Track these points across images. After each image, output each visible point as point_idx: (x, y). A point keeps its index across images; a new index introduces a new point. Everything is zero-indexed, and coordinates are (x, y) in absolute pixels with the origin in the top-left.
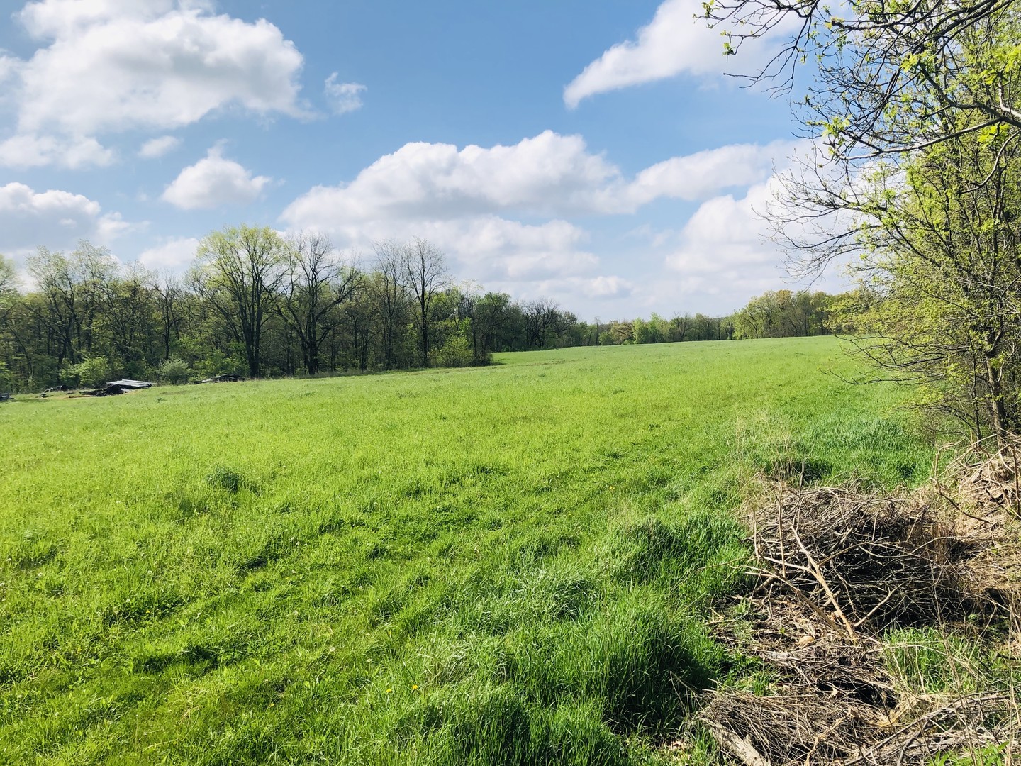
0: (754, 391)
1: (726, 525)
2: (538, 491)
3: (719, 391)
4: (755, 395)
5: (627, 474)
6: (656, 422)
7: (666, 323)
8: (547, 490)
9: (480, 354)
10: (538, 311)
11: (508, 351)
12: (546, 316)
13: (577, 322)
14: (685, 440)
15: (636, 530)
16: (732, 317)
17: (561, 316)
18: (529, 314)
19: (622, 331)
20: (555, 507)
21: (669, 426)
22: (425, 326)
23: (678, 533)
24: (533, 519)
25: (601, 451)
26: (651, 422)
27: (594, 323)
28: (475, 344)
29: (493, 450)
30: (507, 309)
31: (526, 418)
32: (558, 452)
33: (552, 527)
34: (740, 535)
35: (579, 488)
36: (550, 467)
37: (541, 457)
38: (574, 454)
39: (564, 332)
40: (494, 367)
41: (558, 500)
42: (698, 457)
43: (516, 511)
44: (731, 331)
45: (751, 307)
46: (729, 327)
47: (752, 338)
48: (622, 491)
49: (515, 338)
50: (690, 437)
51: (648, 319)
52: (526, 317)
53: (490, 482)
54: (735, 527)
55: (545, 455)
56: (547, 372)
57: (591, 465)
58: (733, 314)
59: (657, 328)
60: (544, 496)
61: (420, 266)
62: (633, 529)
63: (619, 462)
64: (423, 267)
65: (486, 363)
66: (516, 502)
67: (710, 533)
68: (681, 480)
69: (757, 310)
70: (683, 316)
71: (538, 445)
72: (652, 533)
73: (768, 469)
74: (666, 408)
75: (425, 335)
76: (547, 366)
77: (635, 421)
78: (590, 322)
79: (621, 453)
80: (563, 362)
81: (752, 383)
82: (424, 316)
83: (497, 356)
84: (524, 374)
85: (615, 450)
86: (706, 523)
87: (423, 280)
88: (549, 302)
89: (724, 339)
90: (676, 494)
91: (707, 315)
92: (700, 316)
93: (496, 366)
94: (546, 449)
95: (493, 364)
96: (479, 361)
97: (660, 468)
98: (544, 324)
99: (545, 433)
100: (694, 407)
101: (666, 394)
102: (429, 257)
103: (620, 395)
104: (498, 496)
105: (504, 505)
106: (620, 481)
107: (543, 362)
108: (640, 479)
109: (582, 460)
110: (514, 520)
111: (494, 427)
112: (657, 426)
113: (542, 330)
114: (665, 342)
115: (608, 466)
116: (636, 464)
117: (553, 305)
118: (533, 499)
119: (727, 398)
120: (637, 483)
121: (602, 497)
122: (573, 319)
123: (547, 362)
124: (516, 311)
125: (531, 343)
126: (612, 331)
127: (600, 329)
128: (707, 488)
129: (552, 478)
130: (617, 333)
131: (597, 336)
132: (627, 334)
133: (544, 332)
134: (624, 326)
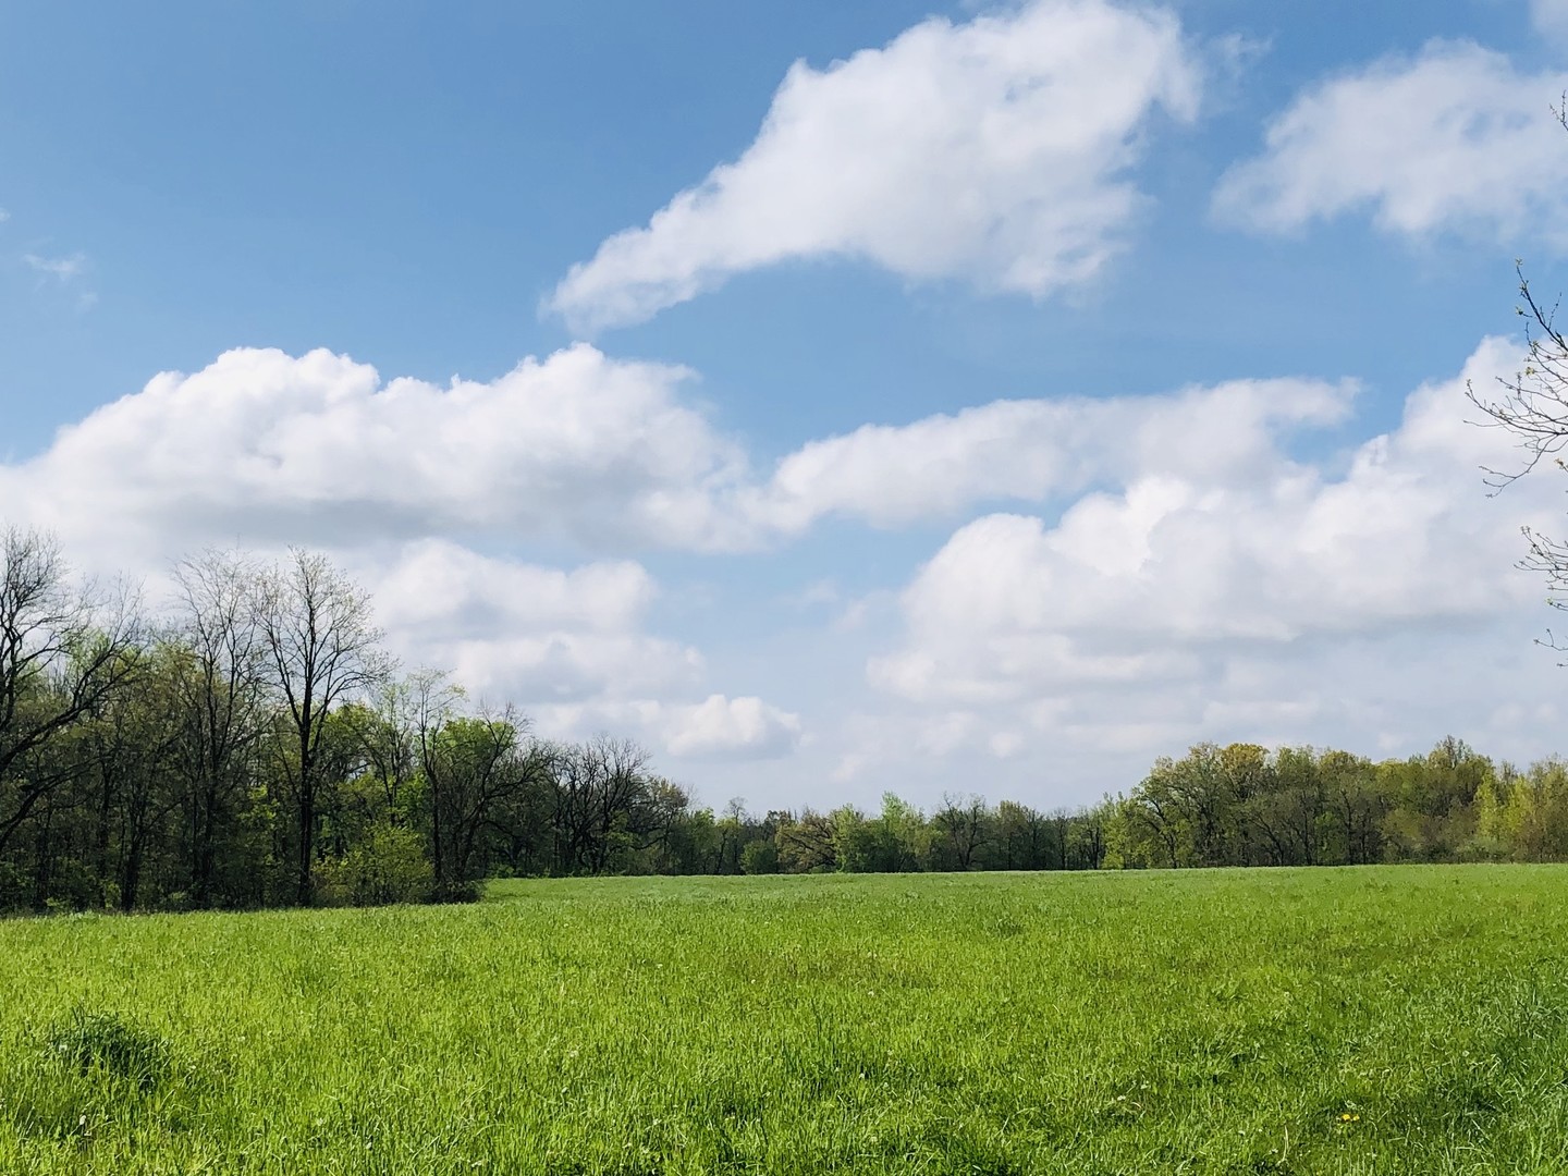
7: (916, 823)
9: (449, 874)
10: (592, 771)
12: (609, 787)
13: (688, 809)
17: (644, 792)
18: (567, 780)
19: (804, 839)
22: (307, 791)
27: (729, 816)
28: (438, 848)
39: (653, 834)
44: (1096, 849)
45: (1157, 788)
46: (1088, 840)
49: (527, 842)
51: (874, 811)
59: (899, 836)
61: (304, 627)
64: (312, 629)
69: (1175, 794)
70: (965, 807)
75: (308, 816)
78: (722, 813)
82: (308, 762)
87: (310, 665)
88: (621, 751)
91: (1030, 808)
92: (1008, 809)
96: (449, 893)
98: (603, 809)
102: (328, 602)
113: (599, 823)
117: (632, 760)
122: (676, 801)
125: (571, 858)
126: (777, 840)
127: (750, 832)
130: (793, 845)
131: (737, 851)
132: (817, 848)
133: (606, 828)
134: (810, 828)
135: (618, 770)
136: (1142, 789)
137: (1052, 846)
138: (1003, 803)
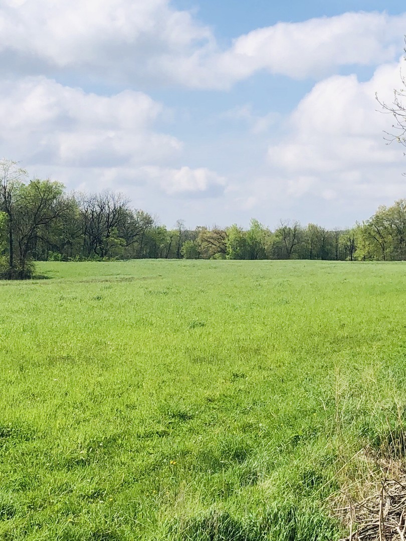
0: (372, 333)
1: (315, 521)
2: (71, 464)
3: (327, 331)
4: (373, 338)
5: (194, 443)
6: (242, 370)
7: (267, 233)
8: (83, 463)
9: (16, 262)
10: (102, 208)
11: (56, 259)
12: (111, 216)
13: (153, 225)
14: (276, 397)
15: (194, 526)
16: (353, 230)
17: (132, 217)
18: (89, 212)
19: (212, 241)
20: (90, 489)
21: (256, 376)
23: (251, 531)
24: (59, 505)
25: (164, 410)
26: (235, 370)
27: (176, 228)
28: (11, 249)
29: (14, 403)
30: (60, 203)
31: (68, 357)
32: (106, 408)
33: (84, 518)
34: (332, 535)
35: (129, 462)
36: (94, 429)
37: (83, 415)
38: (126, 413)
39: (135, 238)
40: (34, 281)
41: (96, 479)
42: (291, 422)
43: (36, 493)
44: (352, 249)
45: (378, 220)
46: (349, 243)
47: (378, 260)
48: (185, 468)
49: (68, 242)
50: (284, 393)
51: (246, 227)
52: (84, 216)
53: (7, 449)
54: (327, 523)
55: (88, 413)
56: (106, 293)
57: (149, 429)
58: (355, 227)
59: (258, 240)
60: (79, 471)
62: (191, 524)
63: (185, 426)
65: (24, 275)
66: (39, 480)
67: (294, 531)
68: (265, 453)
69: (386, 224)
70: (292, 227)
71: (80, 397)
72: (216, 531)
73: (377, 444)
74: (257, 351)
76: (108, 284)
77: (214, 368)
78: (171, 227)
79: (190, 413)
80: (130, 280)
81: (369, 322)
83: (40, 266)
84: (74, 295)
85: (183, 408)
86: (290, 516)
88: (116, 198)
89: (343, 259)
90: (255, 474)
91: (322, 227)
92: (313, 228)
93: (38, 281)
94: (90, 404)
95: (34, 278)
96: (15, 272)
97: (239, 436)
98: (108, 227)
99: (92, 381)
100: (294, 351)
101: (259, 331)
103: (198, 330)
104: (15, 471)
105: (21, 484)
106: (185, 453)
107: (104, 278)
108: (211, 451)
109: (137, 422)
110: (32, 507)
111: (21, 369)
112: (243, 376)
113: (106, 233)
114: (267, 259)
115: (172, 430)
116: (209, 429)
117: (122, 201)
118: (63, 476)
119: (336, 341)
120: (205, 457)
121: (157, 475)
122: (148, 221)
123: (108, 278)
124: (70, 206)
125: (90, 250)
126: (198, 240)
127: (185, 236)
128: (298, 467)
129: (92, 447)
130: (206, 243)
131: (179, 246)
132: (218, 245)
133: (108, 236)
134: (215, 235)
135: (115, 207)
136: (371, 221)
137: (331, 245)
138: (309, 225)
